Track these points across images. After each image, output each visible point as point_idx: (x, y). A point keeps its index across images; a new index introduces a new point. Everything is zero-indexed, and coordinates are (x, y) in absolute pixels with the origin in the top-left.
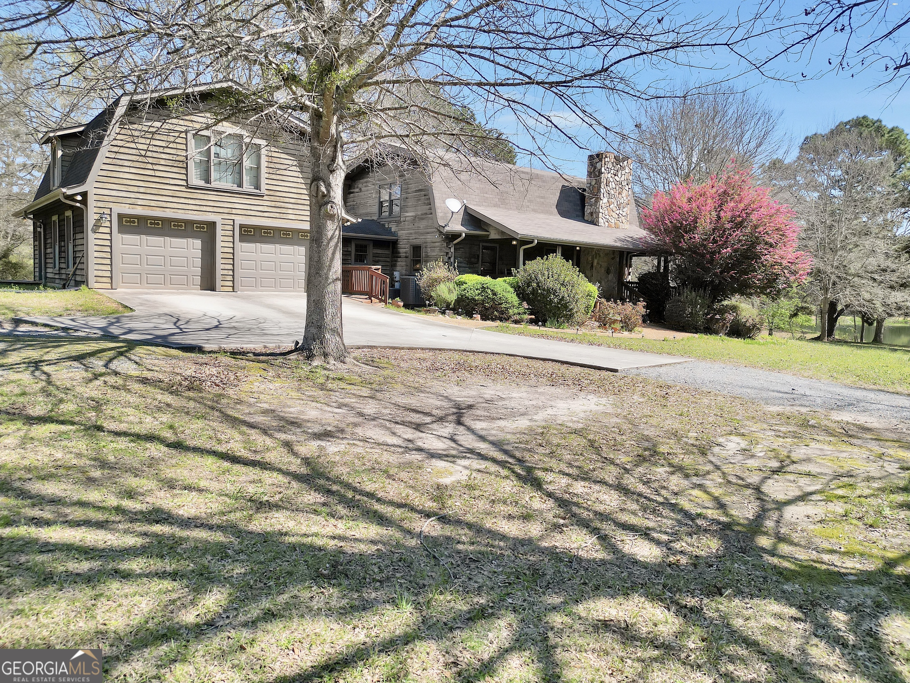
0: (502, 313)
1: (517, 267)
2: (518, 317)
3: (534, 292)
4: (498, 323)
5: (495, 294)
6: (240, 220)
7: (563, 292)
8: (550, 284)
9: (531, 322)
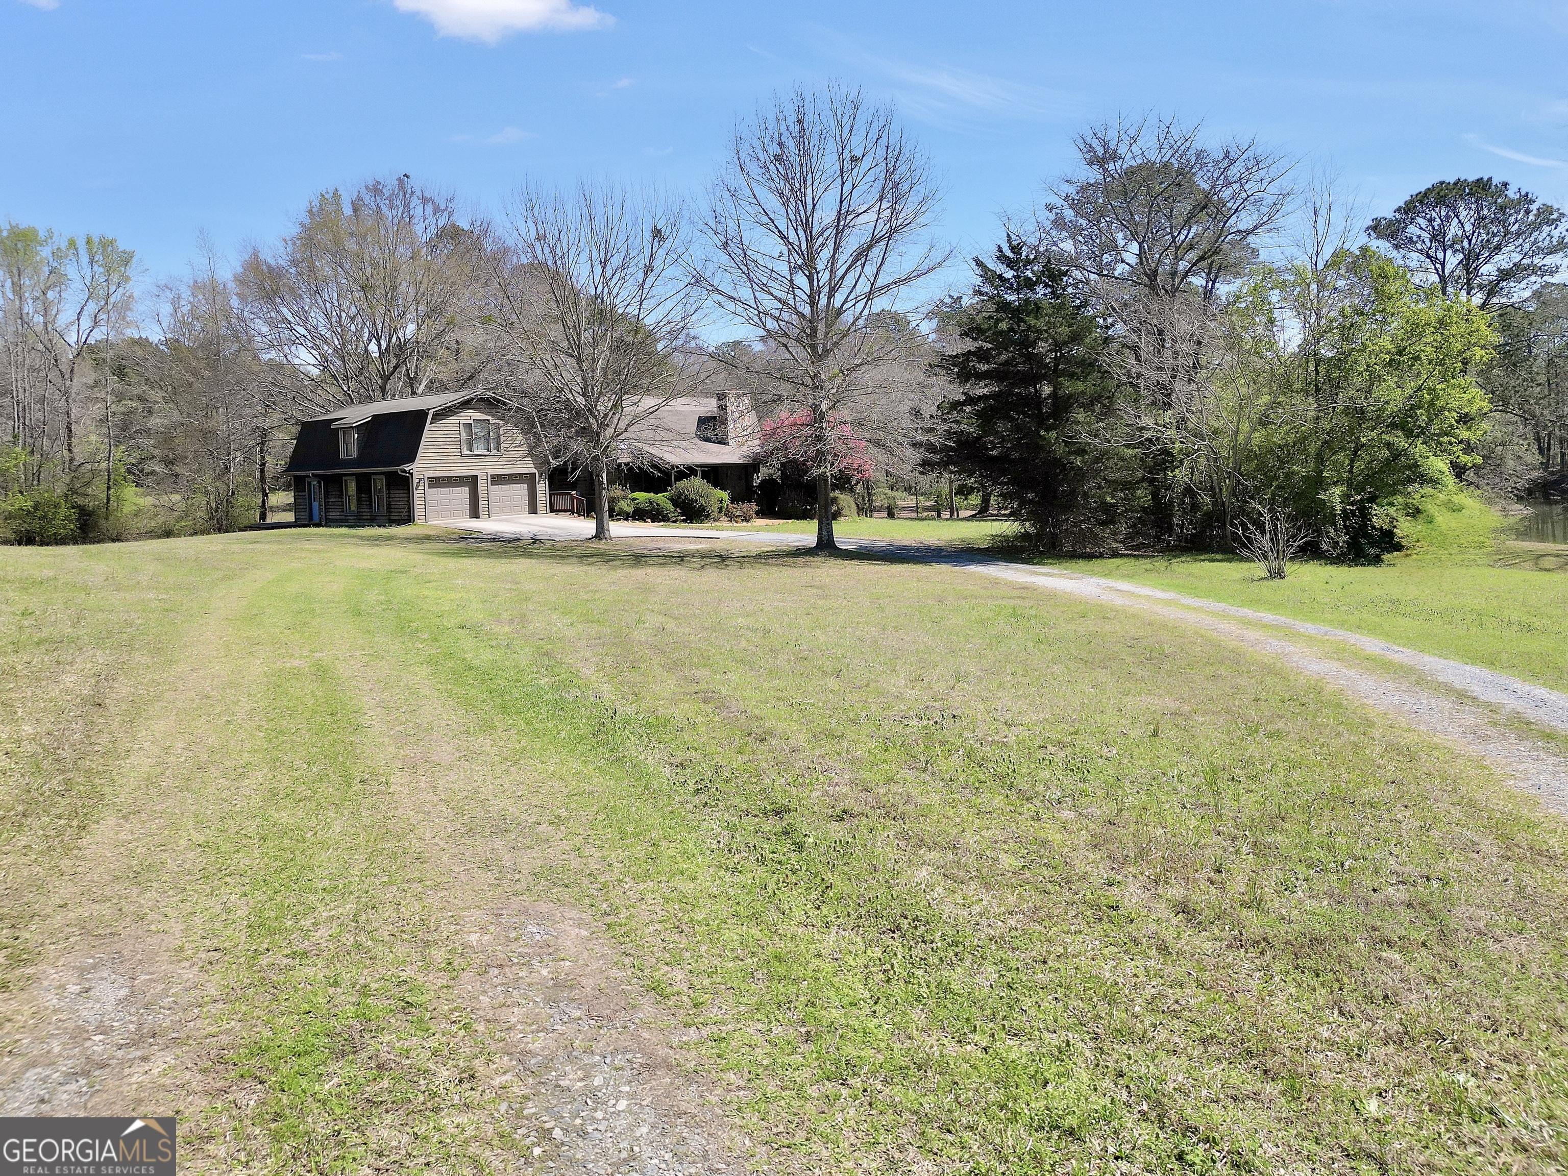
0: (664, 517)
1: (671, 486)
2: (674, 519)
3: (683, 501)
4: (662, 523)
5: (658, 505)
6: (491, 472)
7: (701, 501)
8: (693, 496)
9: (684, 521)
